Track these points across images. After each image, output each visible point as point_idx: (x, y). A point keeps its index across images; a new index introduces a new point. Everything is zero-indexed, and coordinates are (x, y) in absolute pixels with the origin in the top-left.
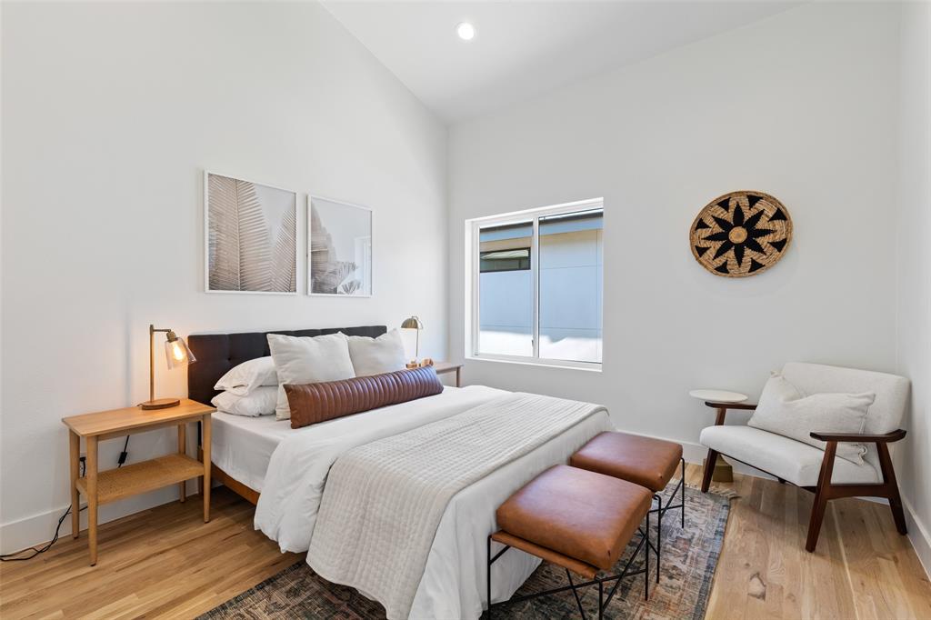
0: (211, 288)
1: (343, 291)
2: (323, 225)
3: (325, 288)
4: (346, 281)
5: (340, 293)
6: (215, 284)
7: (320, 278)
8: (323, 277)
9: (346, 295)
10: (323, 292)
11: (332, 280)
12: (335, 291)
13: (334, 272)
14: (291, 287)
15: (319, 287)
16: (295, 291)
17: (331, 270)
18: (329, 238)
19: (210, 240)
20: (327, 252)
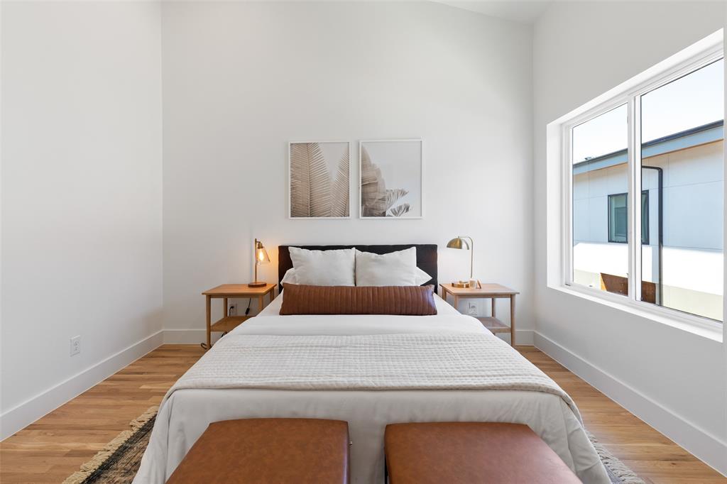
0: (292, 216)
1: (392, 214)
2: (372, 162)
3: (375, 212)
4: (395, 206)
5: (390, 216)
6: (295, 213)
7: (370, 204)
8: (372, 204)
9: (394, 217)
10: (372, 215)
11: (382, 206)
12: (384, 214)
13: (383, 199)
14: (345, 213)
15: (369, 212)
16: (349, 216)
17: (380, 198)
18: (378, 172)
19: (291, 185)
20: (377, 183)
